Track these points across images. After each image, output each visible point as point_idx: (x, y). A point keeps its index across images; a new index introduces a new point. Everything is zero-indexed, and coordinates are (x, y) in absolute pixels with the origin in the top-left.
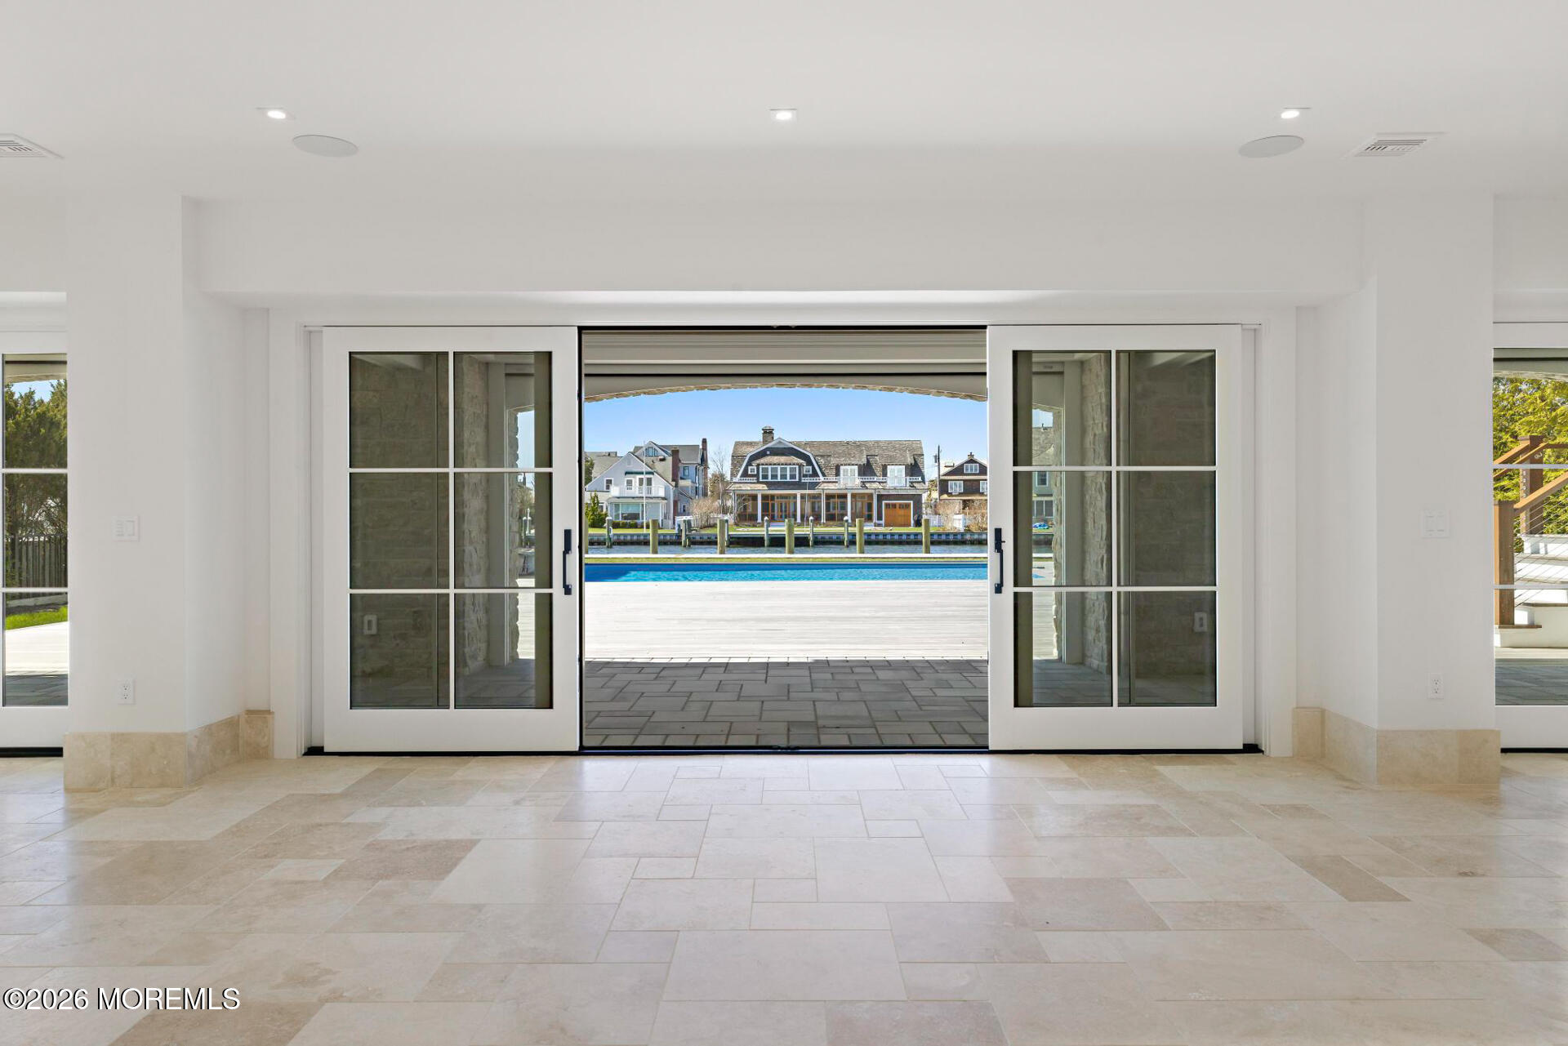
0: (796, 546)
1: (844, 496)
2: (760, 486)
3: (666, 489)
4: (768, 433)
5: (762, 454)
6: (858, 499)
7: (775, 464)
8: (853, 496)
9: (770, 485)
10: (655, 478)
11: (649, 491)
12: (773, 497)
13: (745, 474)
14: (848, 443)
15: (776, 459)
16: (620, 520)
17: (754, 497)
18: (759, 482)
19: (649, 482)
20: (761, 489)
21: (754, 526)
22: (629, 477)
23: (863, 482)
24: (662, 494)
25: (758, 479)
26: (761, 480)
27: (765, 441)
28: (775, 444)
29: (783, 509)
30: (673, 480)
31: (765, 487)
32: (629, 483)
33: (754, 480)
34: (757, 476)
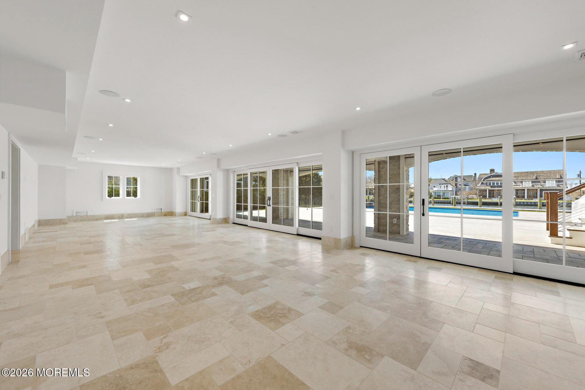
0: (482, 205)
1: (524, 190)
2: (488, 187)
3: (452, 188)
4: (492, 171)
5: (489, 177)
6: (531, 191)
7: (494, 180)
8: (528, 190)
9: (492, 187)
10: (449, 185)
11: (447, 189)
12: (493, 190)
13: (482, 183)
14: (528, 172)
15: (494, 179)
16: (436, 197)
17: (486, 190)
18: (487, 186)
19: (447, 186)
20: (488, 188)
21: (485, 199)
22: (440, 185)
23: (533, 185)
24: (451, 189)
25: (487, 185)
26: (488, 185)
27: (491, 173)
28: (495, 174)
29: (498, 194)
30: (455, 186)
31: (490, 187)
32: (440, 187)
33: (486, 185)
34: (487, 184)
